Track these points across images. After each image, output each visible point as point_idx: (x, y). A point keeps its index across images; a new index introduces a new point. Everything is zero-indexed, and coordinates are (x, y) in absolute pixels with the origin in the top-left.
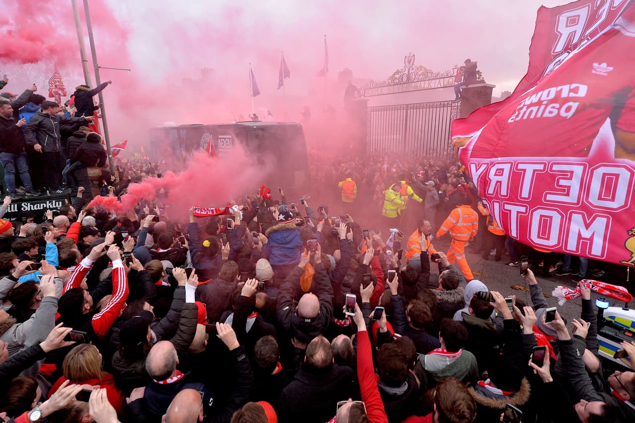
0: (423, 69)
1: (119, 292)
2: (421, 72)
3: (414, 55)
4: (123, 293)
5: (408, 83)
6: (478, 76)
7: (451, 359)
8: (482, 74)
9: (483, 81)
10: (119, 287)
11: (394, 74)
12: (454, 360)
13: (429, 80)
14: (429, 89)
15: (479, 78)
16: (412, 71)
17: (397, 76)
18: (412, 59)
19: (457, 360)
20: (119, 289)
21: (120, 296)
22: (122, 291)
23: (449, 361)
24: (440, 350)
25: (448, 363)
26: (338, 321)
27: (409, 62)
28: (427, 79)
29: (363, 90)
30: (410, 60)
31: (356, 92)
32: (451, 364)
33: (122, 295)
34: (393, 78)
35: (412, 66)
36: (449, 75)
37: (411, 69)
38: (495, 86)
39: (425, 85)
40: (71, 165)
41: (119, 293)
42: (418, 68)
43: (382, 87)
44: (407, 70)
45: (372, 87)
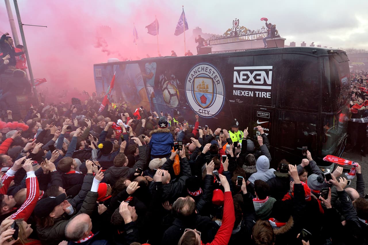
0: (244, 28)
1: (31, 196)
2: (243, 30)
3: (238, 20)
4: (34, 197)
5: (236, 37)
6: (276, 33)
7: (262, 204)
8: (278, 32)
9: (279, 36)
10: (30, 193)
11: (227, 31)
12: (263, 204)
13: (248, 35)
14: (248, 41)
15: (277, 34)
16: (238, 29)
17: (229, 33)
18: (238, 22)
19: (266, 203)
20: (30, 194)
21: (31, 200)
22: (33, 196)
23: (261, 205)
24: (256, 199)
25: (261, 206)
26: (191, 193)
27: (236, 24)
28: (247, 34)
29: (208, 41)
30: (236, 23)
31: (204, 42)
32: (262, 207)
33: (33, 199)
34: (226, 33)
35: (238, 26)
36: (260, 32)
37: (237, 28)
38: (286, 39)
39: (246, 38)
40: (3, 94)
41: (30, 198)
42: (241, 28)
43: (220, 39)
44: (235, 29)
45: (214, 39)
